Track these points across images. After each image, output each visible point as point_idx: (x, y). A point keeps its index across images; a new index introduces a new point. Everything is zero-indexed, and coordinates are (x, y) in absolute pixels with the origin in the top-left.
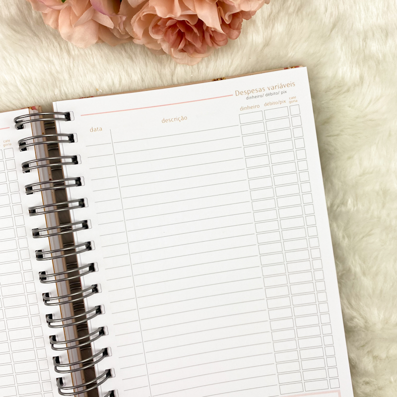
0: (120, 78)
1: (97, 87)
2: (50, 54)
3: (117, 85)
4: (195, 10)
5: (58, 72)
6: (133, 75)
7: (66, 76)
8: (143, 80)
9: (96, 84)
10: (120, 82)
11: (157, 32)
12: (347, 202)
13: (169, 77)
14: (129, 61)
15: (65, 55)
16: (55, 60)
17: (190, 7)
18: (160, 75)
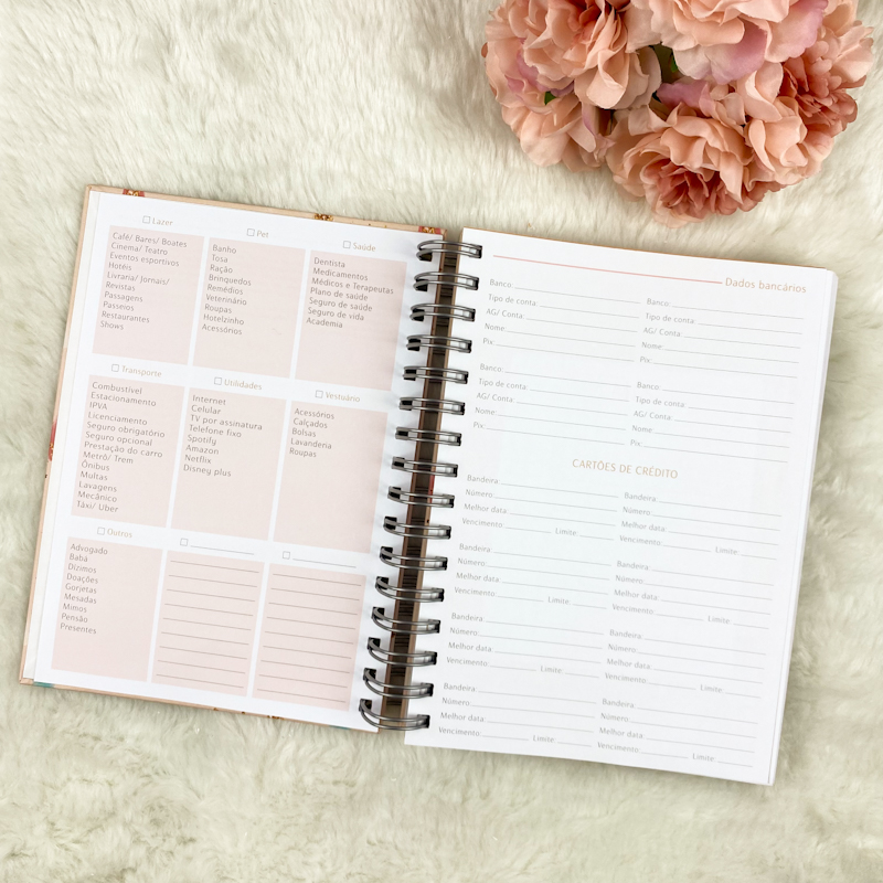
0: (565, 218)
1: (531, 222)
2: (480, 157)
3: (558, 227)
4: (719, 165)
5: (482, 184)
6: (584, 218)
7: (493, 194)
8: (595, 229)
9: (530, 217)
10: (564, 222)
11: (649, 175)
12: (833, 480)
13: (633, 234)
14: (585, 198)
15: (500, 164)
16: (485, 168)
17: (714, 160)
18: (622, 228)
